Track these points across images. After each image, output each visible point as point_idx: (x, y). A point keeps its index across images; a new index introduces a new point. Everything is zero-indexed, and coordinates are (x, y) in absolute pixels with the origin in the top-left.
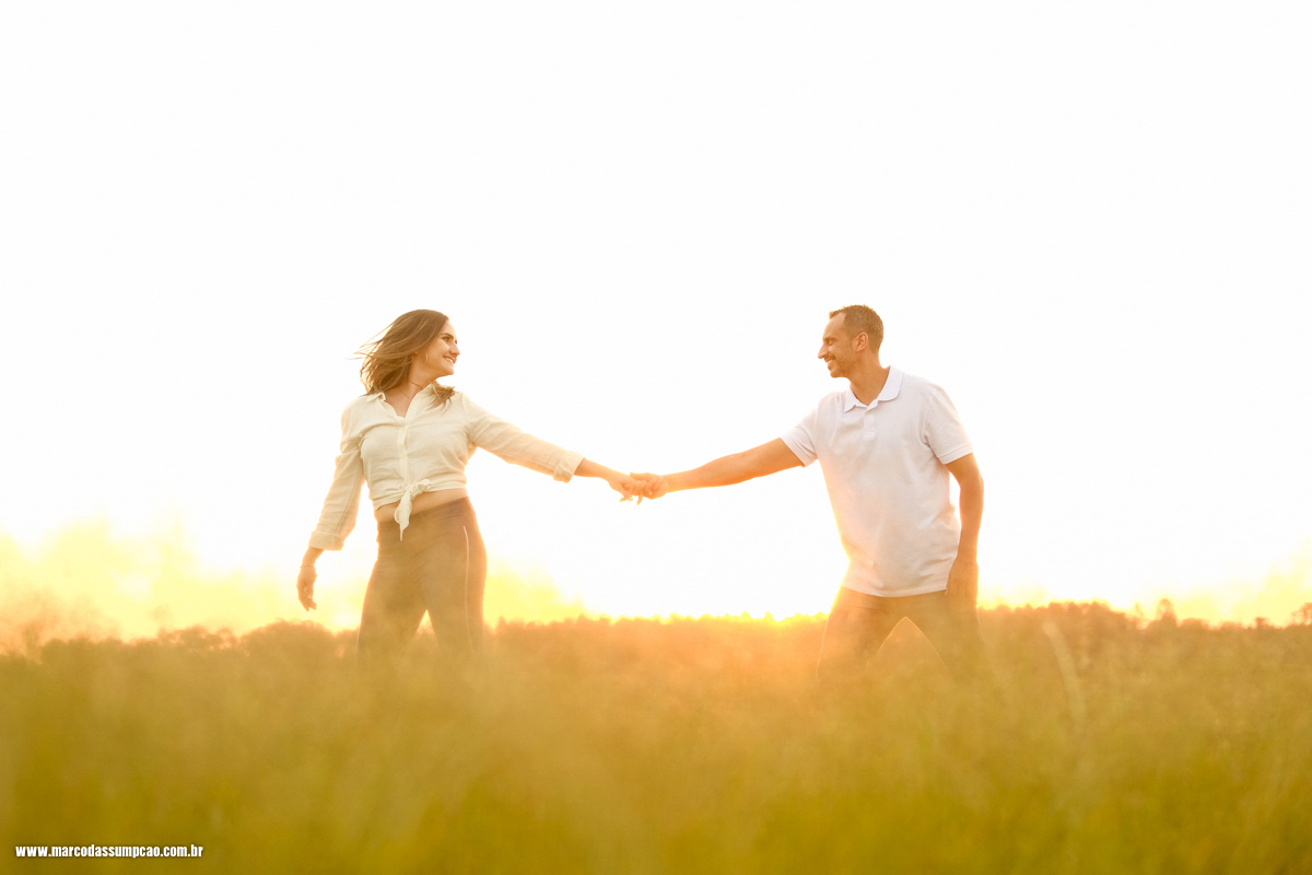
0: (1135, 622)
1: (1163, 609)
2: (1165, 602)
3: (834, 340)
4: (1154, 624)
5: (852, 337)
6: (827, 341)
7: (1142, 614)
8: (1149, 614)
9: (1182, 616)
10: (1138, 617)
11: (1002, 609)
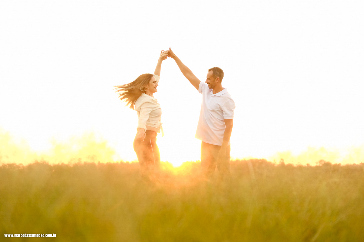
0: (274, 165)
1: (282, 161)
2: (282, 159)
3: (210, 79)
4: (278, 165)
5: (215, 79)
6: (208, 79)
7: (275, 162)
8: (278, 162)
9: (286, 163)
10: (275, 163)
11: (237, 161)
